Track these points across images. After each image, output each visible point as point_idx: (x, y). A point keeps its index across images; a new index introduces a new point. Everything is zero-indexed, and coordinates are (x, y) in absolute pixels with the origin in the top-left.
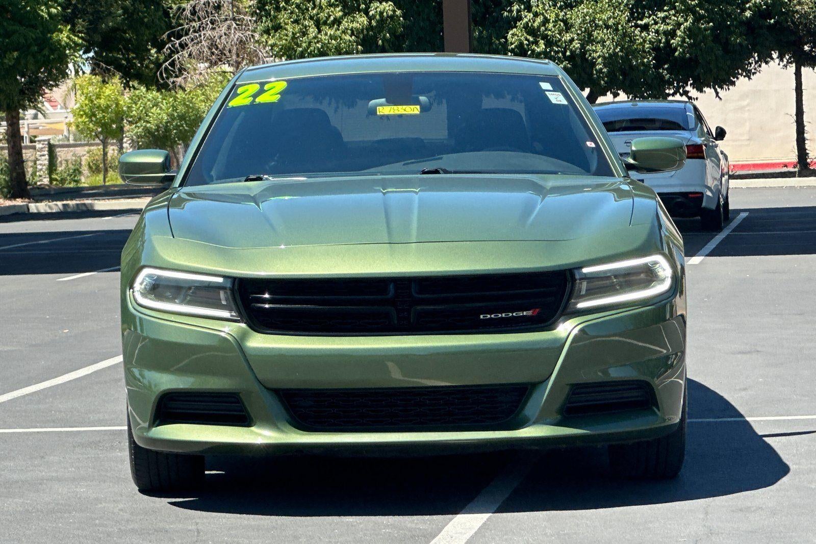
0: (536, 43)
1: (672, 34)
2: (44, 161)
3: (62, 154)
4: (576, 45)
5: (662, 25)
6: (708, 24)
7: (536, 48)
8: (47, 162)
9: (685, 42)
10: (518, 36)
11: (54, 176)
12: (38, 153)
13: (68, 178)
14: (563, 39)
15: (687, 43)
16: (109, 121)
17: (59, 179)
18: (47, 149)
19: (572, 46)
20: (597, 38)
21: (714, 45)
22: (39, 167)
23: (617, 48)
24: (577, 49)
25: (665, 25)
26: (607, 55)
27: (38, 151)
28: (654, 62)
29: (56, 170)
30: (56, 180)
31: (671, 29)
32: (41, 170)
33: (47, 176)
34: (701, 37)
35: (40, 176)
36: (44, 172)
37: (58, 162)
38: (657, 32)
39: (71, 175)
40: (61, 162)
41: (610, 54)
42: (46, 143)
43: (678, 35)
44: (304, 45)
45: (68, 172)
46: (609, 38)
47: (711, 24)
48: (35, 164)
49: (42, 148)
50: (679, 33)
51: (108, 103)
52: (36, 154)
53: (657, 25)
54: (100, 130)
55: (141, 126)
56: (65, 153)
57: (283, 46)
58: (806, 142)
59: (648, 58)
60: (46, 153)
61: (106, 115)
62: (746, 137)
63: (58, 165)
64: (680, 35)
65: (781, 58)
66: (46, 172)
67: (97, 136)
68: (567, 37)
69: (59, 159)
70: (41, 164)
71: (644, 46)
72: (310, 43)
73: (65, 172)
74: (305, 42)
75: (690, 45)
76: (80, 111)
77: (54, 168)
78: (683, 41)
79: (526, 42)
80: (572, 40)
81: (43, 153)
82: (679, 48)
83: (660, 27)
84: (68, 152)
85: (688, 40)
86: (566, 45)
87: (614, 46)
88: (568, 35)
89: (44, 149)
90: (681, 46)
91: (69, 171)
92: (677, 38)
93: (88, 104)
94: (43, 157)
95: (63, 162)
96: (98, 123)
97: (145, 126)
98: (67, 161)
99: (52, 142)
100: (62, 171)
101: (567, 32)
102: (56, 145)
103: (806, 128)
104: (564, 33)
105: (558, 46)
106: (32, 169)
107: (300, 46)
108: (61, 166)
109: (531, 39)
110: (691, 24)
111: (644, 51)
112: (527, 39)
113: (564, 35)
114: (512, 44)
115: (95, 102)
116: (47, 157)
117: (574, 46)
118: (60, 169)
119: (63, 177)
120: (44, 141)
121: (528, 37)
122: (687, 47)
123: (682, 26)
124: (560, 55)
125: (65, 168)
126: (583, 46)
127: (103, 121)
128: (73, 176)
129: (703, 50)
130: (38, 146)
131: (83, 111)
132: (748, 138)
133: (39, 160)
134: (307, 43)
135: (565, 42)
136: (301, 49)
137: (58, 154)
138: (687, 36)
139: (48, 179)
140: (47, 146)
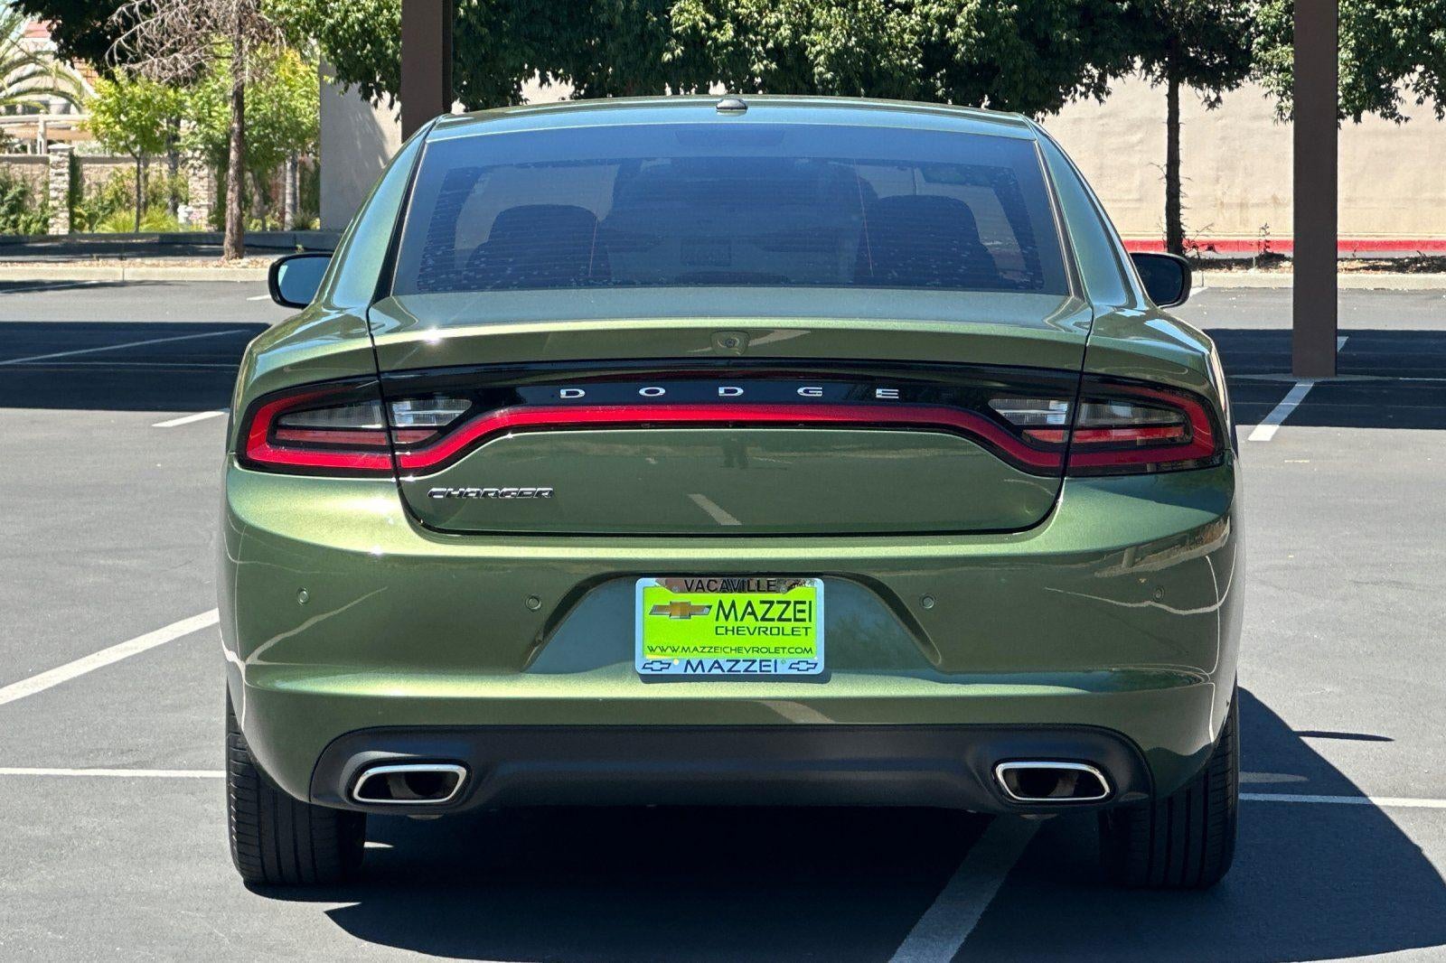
0: (720, 27)
1: (949, 21)
2: (62, 183)
3: (91, 173)
4: (785, 31)
5: (935, 6)
6: (1010, 7)
7: (719, 36)
8: (66, 186)
9: (970, 36)
10: (691, 14)
11: (78, 210)
12: (52, 170)
13: (101, 213)
14: (764, 22)
15: (975, 38)
16: (149, 123)
17: (86, 214)
18: (67, 164)
19: (778, 32)
20: (818, 21)
21: (1022, 42)
22: (53, 194)
23: (850, 39)
24: (785, 38)
25: (939, 5)
26: (833, 51)
27: (53, 167)
28: (920, 66)
29: (80, 199)
30: (81, 216)
31: (946, 13)
32: (55, 199)
33: (66, 209)
34: (996, 29)
35: (55, 208)
36: (61, 203)
37: (85, 186)
38: (926, 17)
39: (106, 209)
40: (89, 187)
41: (837, 49)
42: (66, 154)
43: (959, 23)
44: (337, 15)
45: (100, 204)
46: (837, 22)
47: (1015, 7)
48: (47, 188)
49: (59, 162)
50: (960, 20)
51: (148, 93)
52: (48, 171)
53: (927, 5)
54: (132, 137)
55: (201, 133)
56: (96, 173)
57: (300, 14)
58: (1182, 211)
59: (911, 60)
60: (66, 170)
61: (143, 113)
62: (1135, 195)
63: (85, 192)
64: (962, 24)
65: (1147, 68)
66: (64, 203)
67: (127, 148)
68: (772, 18)
69: (87, 182)
70: (56, 189)
71: (903, 39)
72: (347, 11)
73: (96, 204)
74: (339, 11)
75: (979, 41)
76: (100, 105)
77: (78, 196)
78: (968, 34)
79: (702, 24)
80: (778, 25)
81: (59, 171)
82: (960, 46)
83: (931, 9)
84: (101, 171)
85: (976, 33)
86: (768, 32)
87: (843, 36)
88: (773, 15)
89: (62, 165)
90: (963, 42)
91: (103, 203)
92: (957, 29)
93: (114, 94)
94: (60, 178)
95: (93, 186)
96: (129, 126)
97: (208, 134)
98: (99, 185)
99: (77, 153)
100: (90, 201)
101: (772, 11)
102: (83, 158)
103: (1182, 188)
104: (767, 11)
105: (756, 34)
106: (41, 196)
107: (331, 17)
108: (89, 194)
109: (712, 19)
110: (978, 6)
111: (904, 47)
112: (705, 20)
113: (766, 15)
114: (678, 25)
115: (126, 91)
116: (67, 177)
117: (781, 34)
118: (88, 198)
119: (91, 211)
120: (63, 150)
121: (708, 16)
122: (973, 45)
123: (965, 8)
124: (760, 48)
125: (96, 198)
126: (796, 34)
127: (138, 124)
128: (108, 210)
129: (1002, 50)
130: (53, 158)
131: (106, 105)
132: (1138, 197)
133: (53, 182)
134: (342, 12)
135: (767, 25)
136: (332, 21)
137: (86, 173)
138: (975, 26)
139: (68, 215)
140: (68, 159)
